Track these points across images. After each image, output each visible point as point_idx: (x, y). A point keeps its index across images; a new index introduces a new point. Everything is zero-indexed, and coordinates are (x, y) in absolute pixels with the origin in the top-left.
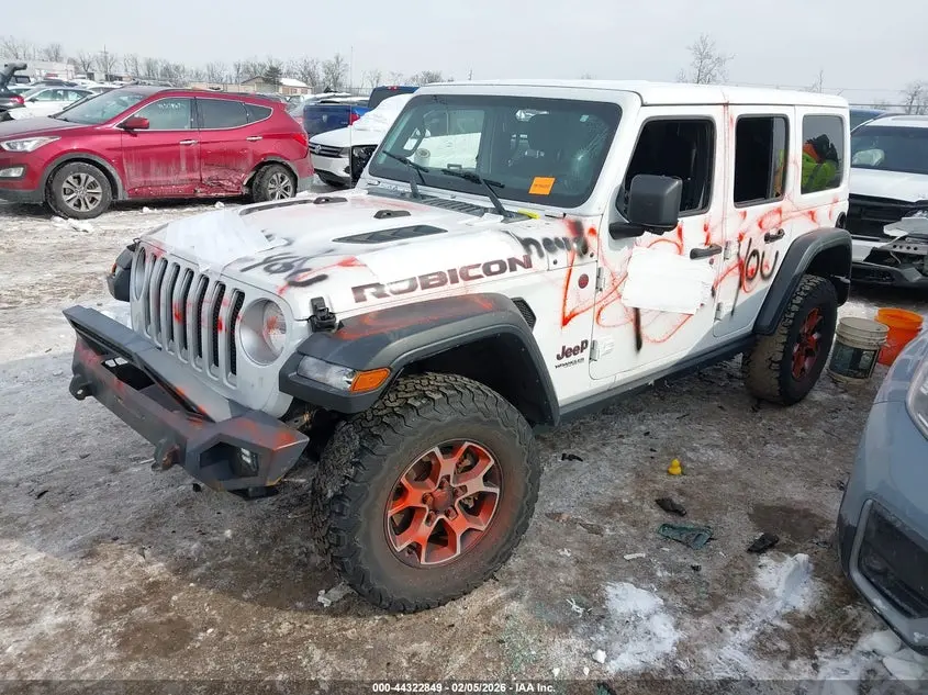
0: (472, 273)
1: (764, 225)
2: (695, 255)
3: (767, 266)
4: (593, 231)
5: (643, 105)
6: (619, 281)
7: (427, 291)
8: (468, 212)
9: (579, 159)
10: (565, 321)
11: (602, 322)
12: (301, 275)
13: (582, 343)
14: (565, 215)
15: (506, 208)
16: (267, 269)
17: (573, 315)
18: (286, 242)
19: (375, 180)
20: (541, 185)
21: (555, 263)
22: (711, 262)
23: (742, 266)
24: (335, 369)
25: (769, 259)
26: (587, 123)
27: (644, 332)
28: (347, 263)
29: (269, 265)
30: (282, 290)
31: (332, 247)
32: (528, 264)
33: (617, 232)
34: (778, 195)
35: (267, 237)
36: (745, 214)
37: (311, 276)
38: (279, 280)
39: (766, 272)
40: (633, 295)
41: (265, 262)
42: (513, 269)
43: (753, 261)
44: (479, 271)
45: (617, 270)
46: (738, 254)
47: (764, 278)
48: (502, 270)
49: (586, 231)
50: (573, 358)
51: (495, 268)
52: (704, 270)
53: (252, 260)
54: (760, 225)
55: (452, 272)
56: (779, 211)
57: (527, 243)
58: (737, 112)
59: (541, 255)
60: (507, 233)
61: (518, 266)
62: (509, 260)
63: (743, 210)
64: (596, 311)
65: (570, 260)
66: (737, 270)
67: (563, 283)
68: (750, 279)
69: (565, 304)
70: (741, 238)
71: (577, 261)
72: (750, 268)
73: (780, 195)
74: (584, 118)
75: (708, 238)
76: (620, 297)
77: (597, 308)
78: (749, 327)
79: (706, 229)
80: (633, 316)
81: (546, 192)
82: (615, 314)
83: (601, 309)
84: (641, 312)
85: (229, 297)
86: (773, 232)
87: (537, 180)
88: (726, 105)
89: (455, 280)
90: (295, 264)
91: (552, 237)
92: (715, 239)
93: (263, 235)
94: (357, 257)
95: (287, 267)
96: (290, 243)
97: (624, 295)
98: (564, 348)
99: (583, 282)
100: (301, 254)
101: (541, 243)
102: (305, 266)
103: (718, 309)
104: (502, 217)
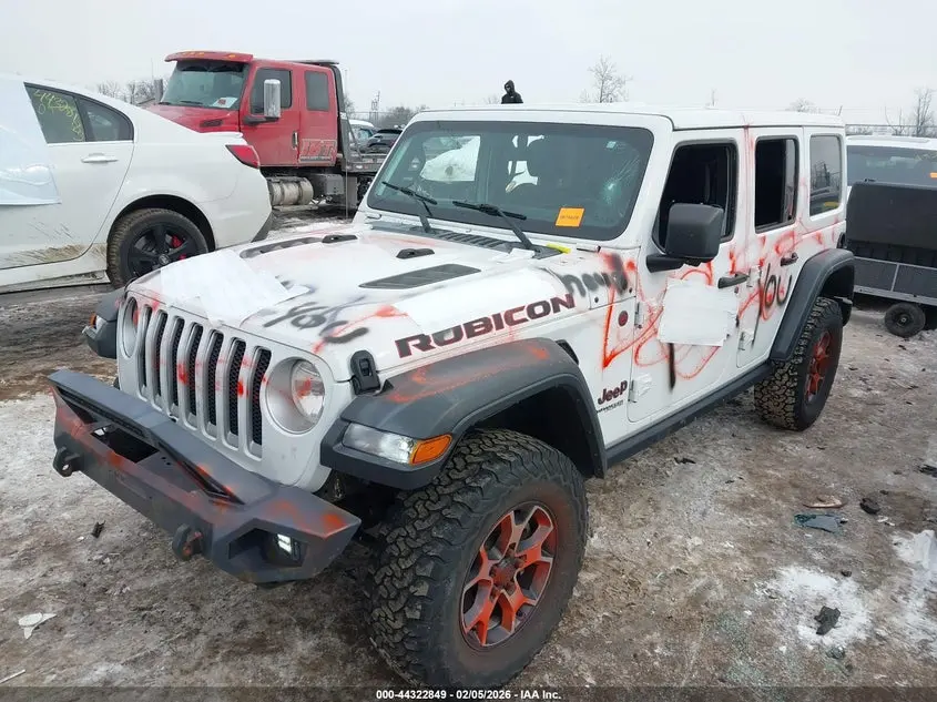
0: (516, 316)
1: (780, 249)
2: (723, 284)
3: (782, 291)
4: (631, 265)
5: (674, 130)
6: (655, 316)
7: (472, 340)
8: (491, 246)
9: (611, 187)
10: (606, 363)
11: (640, 360)
12: (337, 329)
13: (622, 384)
14: (599, 248)
15: (533, 242)
16: (295, 323)
17: (613, 356)
18: (308, 290)
19: (376, 213)
20: (570, 216)
21: (597, 300)
22: (736, 292)
23: (762, 292)
24: (390, 438)
25: (784, 284)
26: (615, 150)
27: (678, 367)
28: (386, 313)
29: (295, 317)
30: (318, 348)
31: (363, 294)
32: (570, 304)
33: (654, 265)
34: (790, 218)
35: (285, 284)
36: (764, 239)
37: (349, 330)
38: (312, 336)
39: (782, 297)
40: (668, 330)
41: (292, 313)
42: (557, 310)
43: (771, 287)
44: (524, 314)
45: (655, 304)
46: (759, 281)
47: (780, 303)
48: (546, 312)
49: (625, 264)
50: (614, 401)
51: (539, 310)
52: (730, 300)
53: (274, 313)
54: (777, 249)
55: (497, 317)
56: (792, 234)
57: (567, 280)
58: (756, 134)
59: (583, 293)
60: (545, 270)
61: (561, 307)
62: (552, 300)
63: (762, 235)
64: (635, 349)
65: (610, 296)
66: (757, 298)
67: (605, 321)
68: (768, 306)
69: (606, 345)
70: (761, 264)
71: (617, 297)
72: (768, 294)
73: (792, 218)
74: (612, 144)
75: (733, 265)
76: (656, 333)
77: (636, 345)
78: (765, 355)
79: (731, 257)
80: (667, 352)
81: (576, 223)
82: (651, 351)
83: (640, 346)
84: (675, 347)
85: (250, 355)
86: (788, 256)
87: (564, 212)
88: (746, 127)
89: (500, 326)
90: (328, 316)
91: (591, 273)
92: (739, 267)
93: (278, 282)
94: (395, 305)
95: (318, 320)
96: (312, 291)
97: (660, 331)
98: (605, 390)
99: (623, 319)
100: (331, 303)
101: (581, 279)
102: (340, 317)
103: (742, 339)
104: (532, 253)
